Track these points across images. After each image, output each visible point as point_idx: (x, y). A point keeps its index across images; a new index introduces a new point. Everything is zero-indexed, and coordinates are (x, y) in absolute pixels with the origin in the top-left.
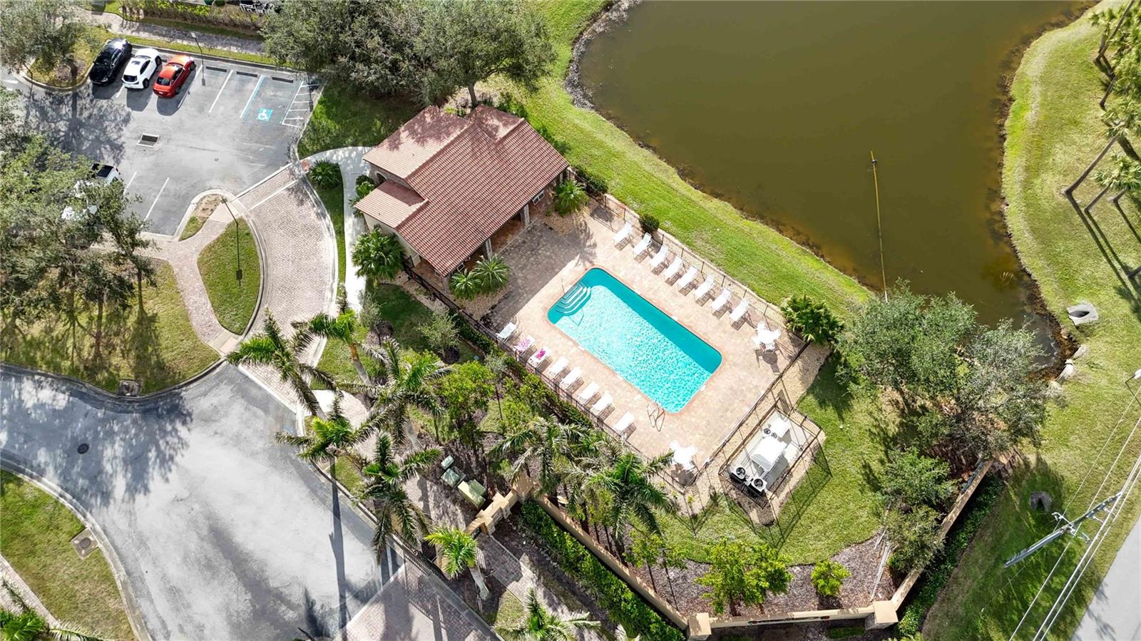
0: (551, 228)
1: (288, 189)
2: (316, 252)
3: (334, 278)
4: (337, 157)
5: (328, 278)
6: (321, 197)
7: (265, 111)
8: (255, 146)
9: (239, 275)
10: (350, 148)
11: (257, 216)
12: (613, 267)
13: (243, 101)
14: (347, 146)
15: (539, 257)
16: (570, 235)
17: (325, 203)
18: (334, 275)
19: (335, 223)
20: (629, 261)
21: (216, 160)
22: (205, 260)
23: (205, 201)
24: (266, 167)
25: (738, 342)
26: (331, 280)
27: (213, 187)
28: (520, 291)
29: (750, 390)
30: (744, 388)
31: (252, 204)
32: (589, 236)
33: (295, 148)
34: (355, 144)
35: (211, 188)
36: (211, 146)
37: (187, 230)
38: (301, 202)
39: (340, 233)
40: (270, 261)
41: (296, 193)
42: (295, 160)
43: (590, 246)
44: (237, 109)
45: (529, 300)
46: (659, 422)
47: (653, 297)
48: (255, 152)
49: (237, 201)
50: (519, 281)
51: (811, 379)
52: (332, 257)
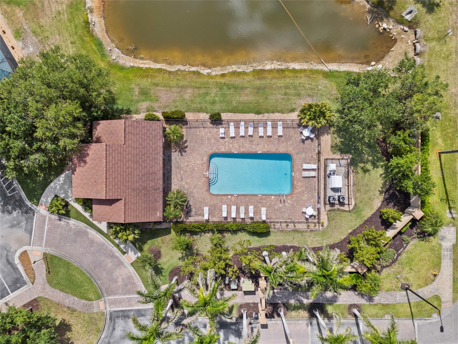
2: (92, 242)
3: (111, 246)
11: (50, 246)
19: (86, 223)
20: (221, 140)
24: (27, 222)
25: (291, 142)
27: (16, 249)
29: (311, 160)
30: (308, 161)
31: (42, 243)
32: (195, 142)
35: (16, 252)
37: (30, 278)
40: (78, 261)
41: (54, 223)
42: (35, 208)
43: (199, 146)
47: (243, 150)
49: (34, 247)
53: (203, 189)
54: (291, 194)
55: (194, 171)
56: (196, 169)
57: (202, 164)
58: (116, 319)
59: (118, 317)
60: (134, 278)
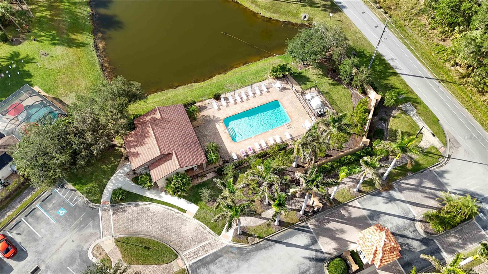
0: (198, 126)
1: (113, 214)
2: (154, 214)
4: (110, 188)
5: (171, 212)
6: (127, 202)
7: (60, 211)
8: (77, 222)
9: (147, 248)
10: (109, 182)
11: (119, 232)
12: (226, 115)
13: (46, 219)
14: (107, 183)
15: (208, 135)
16: (205, 122)
17: (131, 201)
18: (170, 210)
19: (145, 200)
20: (227, 109)
21: (73, 241)
22: (130, 260)
23: (95, 252)
24: (94, 220)
25: (274, 94)
26: (172, 211)
27: (88, 247)
28: (219, 146)
29: (292, 99)
32: (209, 117)
33: (91, 205)
34: (109, 179)
35: (88, 249)
36: (62, 241)
38: (124, 211)
39: (151, 200)
40: (147, 233)
41: (117, 211)
42: (99, 206)
44: (48, 223)
46: (292, 127)
47: (245, 109)
48: (81, 223)
49: (104, 238)
51: (296, 82)
52: (161, 208)
53: (228, 142)
54: (291, 122)
55: (216, 134)
56: (217, 132)
57: (220, 127)
58: (197, 270)
59: (199, 267)
60: (201, 228)
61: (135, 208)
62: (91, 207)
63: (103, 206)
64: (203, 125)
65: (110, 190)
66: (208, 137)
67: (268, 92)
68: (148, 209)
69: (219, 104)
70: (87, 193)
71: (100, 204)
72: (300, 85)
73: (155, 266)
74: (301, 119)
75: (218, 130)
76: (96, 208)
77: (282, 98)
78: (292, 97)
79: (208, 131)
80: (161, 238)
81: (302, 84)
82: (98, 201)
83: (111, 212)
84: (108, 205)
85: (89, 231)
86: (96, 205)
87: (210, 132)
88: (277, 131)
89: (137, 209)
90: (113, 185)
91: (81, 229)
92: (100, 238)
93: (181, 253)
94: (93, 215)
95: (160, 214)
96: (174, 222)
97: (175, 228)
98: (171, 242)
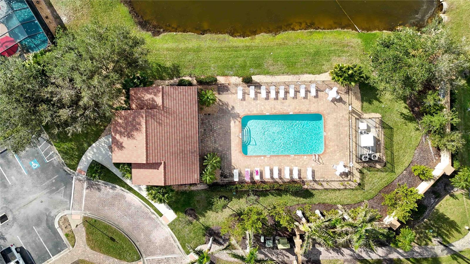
0: (209, 114)
1: (87, 188)
2: (129, 205)
3: (148, 208)
4: (90, 157)
5: (146, 210)
6: (105, 181)
7: (32, 163)
8: (48, 182)
9: (112, 239)
10: (90, 148)
11: (89, 210)
12: (249, 111)
13: (17, 166)
14: (87, 149)
15: (217, 131)
16: (219, 111)
17: (109, 182)
18: (147, 207)
19: (123, 187)
20: (252, 102)
21: (42, 202)
22: (93, 246)
23: (61, 224)
24: (66, 187)
25: (322, 103)
26: (148, 210)
27: (56, 214)
28: (224, 152)
29: (342, 120)
30: (339, 121)
31: (81, 207)
32: (227, 105)
33: (66, 168)
34: (90, 145)
35: (56, 216)
36: (31, 197)
37: (70, 241)
38: (99, 189)
39: (130, 189)
40: (116, 223)
41: (92, 187)
42: (74, 173)
43: (232, 109)
44: (20, 172)
45: (231, 153)
46: (321, 161)
47: (275, 111)
48: (53, 184)
49: (73, 211)
50: (219, 148)
51: (359, 95)
52: (138, 201)
53: (236, 150)
54: (323, 154)
55: (227, 133)
56: (229, 131)
57: (235, 127)
60: (172, 239)
61: (111, 191)
62: (66, 171)
63: (78, 175)
64: (215, 114)
65: (89, 159)
66: (215, 135)
67: (317, 96)
68: (124, 197)
69: (246, 91)
70: (64, 153)
71: (76, 171)
72: (362, 101)
73: (116, 260)
74: (338, 154)
75: (230, 130)
76: (70, 174)
77: (329, 114)
78: (343, 116)
79: (219, 127)
80: (129, 234)
81: (366, 101)
82: (74, 168)
83: (85, 185)
84: (83, 176)
85: (59, 197)
86: (72, 171)
87: (221, 128)
88: (301, 159)
89: (113, 192)
90: (93, 155)
91: (52, 192)
92: (69, 210)
93: (144, 256)
94: (67, 181)
95: (135, 208)
96: (146, 222)
97: (146, 229)
98: (138, 241)
